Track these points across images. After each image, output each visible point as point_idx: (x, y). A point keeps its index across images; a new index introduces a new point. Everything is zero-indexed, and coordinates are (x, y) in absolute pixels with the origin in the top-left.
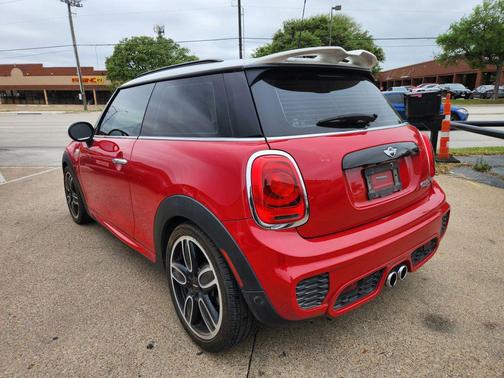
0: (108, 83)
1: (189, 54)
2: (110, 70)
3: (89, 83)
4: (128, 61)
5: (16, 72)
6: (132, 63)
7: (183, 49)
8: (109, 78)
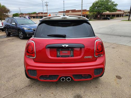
0: (89, 13)
1: (115, 3)
2: (90, 10)
3: (85, 14)
4: (95, 7)
5: (70, 12)
6: (96, 8)
7: (113, 2)
8: (89, 12)
